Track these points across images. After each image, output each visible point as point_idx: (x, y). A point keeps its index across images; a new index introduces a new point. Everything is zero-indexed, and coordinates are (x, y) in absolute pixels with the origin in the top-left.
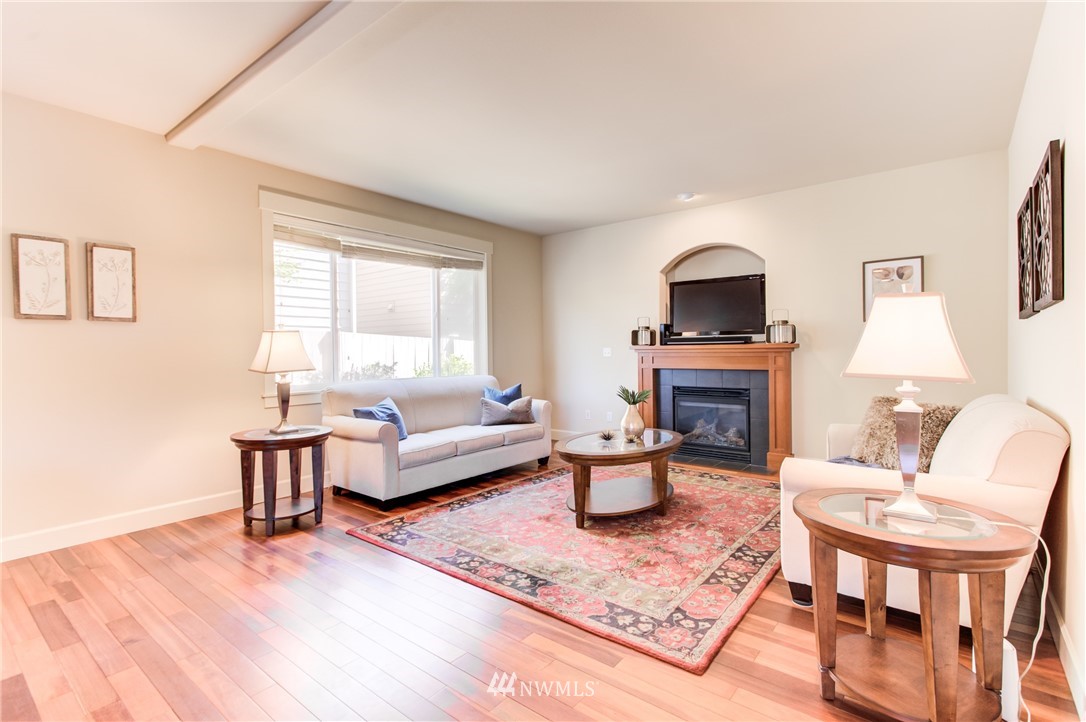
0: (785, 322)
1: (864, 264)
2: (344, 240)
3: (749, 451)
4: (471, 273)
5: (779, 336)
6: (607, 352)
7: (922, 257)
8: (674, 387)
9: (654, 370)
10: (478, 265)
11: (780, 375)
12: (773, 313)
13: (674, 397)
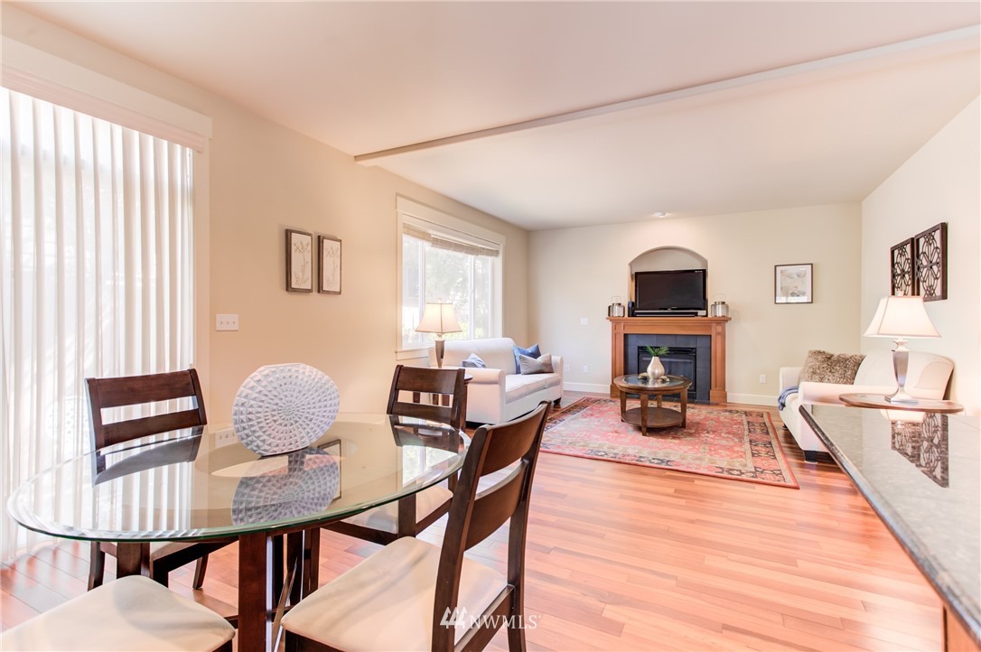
0: (723, 303)
1: (776, 266)
2: (434, 233)
3: (695, 391)
4: (490, 259)
5: (720, 312)
6: (584, 321)
7: (812, 264)
8: (639, 347)
9: (625, 335)
10: (495, 253)
11: (719, 337)
12: (713, 295)
13: (639, 354)
